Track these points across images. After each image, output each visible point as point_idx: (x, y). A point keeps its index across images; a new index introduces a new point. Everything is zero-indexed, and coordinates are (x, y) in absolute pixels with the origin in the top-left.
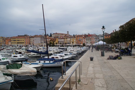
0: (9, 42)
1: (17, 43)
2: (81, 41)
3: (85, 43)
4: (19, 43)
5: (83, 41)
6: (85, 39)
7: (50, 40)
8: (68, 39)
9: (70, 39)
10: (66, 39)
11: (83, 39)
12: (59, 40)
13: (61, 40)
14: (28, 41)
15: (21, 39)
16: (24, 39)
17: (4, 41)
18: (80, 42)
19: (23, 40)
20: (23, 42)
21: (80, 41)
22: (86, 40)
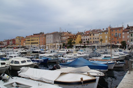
0: (24, 42)
1: (31, 43)
2: (120, 37)
3: (128, 41)
4: (33, 43)
5: (123, 37)
6: (128, 33)
7: (68, 37)
8: (95, 35)
9: (98, 35)
10: (92, 35)
11: (123, 33)
12: (83, 38)
13: (85, 38)
14: (43, 41)
15: (35, 39)
16: (38, 38)
17: (20, 41)
18: (116, 40)
19: (37, 40)
20: (37, 41)
21: (116, 37)
22: (128, 35)
